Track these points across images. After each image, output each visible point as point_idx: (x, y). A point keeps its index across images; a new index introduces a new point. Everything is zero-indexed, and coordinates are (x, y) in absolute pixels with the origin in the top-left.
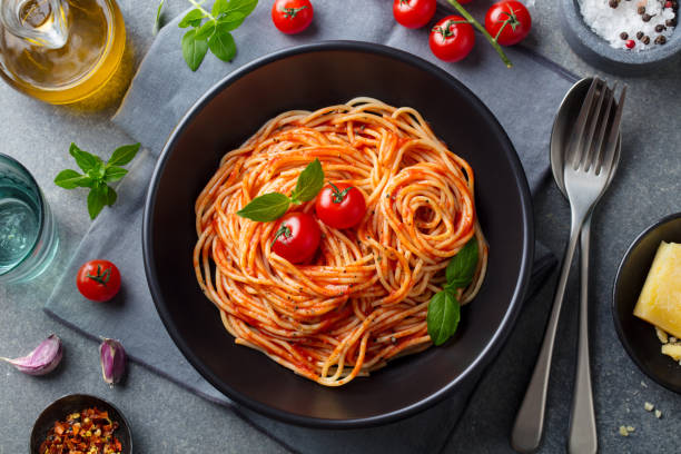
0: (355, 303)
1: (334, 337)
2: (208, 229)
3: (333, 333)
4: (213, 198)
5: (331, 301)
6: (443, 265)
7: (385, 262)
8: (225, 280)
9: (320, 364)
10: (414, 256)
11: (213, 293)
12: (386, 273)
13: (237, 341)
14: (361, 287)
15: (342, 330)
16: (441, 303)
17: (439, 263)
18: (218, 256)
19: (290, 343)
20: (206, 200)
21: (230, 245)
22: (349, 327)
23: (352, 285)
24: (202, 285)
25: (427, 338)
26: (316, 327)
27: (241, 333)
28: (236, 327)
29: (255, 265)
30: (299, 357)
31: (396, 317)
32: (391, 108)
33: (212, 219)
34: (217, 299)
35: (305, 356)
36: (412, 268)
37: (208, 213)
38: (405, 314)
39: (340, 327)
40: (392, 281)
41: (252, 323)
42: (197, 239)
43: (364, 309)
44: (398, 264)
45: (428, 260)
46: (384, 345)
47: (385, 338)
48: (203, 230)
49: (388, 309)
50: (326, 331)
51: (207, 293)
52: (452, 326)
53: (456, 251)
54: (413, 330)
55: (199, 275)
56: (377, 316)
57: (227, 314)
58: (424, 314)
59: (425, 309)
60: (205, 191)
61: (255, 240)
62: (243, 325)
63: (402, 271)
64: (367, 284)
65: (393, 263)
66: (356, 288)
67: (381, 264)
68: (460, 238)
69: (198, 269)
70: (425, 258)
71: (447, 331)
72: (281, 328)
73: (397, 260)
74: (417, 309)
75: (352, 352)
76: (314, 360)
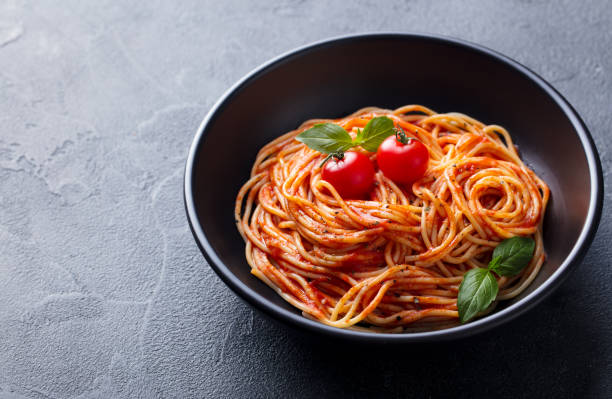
0: (389, 249)
1: (358, 279)
2: (265, 173)
3: (357, 275)
4: (278, 150)
5: (363, 232)
6: (492, 244)
7: (432, 213)
8: (262, 214)
9: (331, 309)
10: (464, 217)
11: (246, 226)
12: (430, 226)
13: (253, 271)
14: (399, 228)
15: (363, 274)
16: (479, 279)
17: (489, 238)
18: (263, 195)
19: (308, 279)
20: (271, 150)
21: (279, 184)
22: (374, 273)
23: (391, 221)
24: (237, 217)
25: (455, 313)
26: (340, 258)
27: (260, 263)
28: (257, 257)
29: (297, 190)
30: (312, 295)
31: (428, 280)
32: (482, 125)
33: (270, 168)
34: (250, 233)
35: (320, 298)
36: (458, 231)
37: (268, 162)
38: (438, 280)
39: (366, 271)
40: (434, 239)
41: (275, 256)
42: (249, 178)
43: (396, 258)
44: (446, 221)
45: (479, 229)
46: (405, 306)
47: (409, 298)
48: (258, 172)
49: (422, 268)
50: (353, 268)
51: (240, 226)
52: (484, 304)
53: (510, 235)
54: (442, 301)
55: (238, 208)
56: (407, 269)
57: (254, 246)
58: (457, 288)
59: (458, 283)
60: (272, 143)
61: (306, 169)
62: (264, 259)
63: (448, 229)
64: (407, 228)
65: (440, 218)
66: (393, 226)
67: (427, 214)
68: (519, 226)
69: (239, 204)
70: (475, 224)
71: (479, 304)
72: (303, 259)
73: (446, 216)
74: (452, 279)
75: (369, 296)
76: (328, 304)
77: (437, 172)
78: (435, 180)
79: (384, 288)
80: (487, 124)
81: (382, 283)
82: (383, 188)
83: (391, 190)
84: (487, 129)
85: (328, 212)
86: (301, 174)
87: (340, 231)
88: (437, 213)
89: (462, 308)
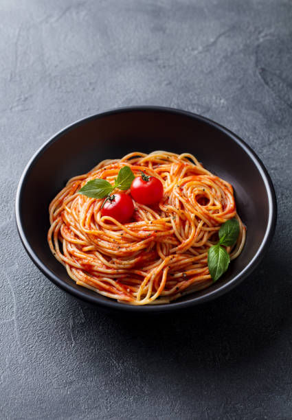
0: (158, 248)
1: (146, 271)
2: (59, 219)
3: (144, 269)
4: (61, 203)
5: (142, 242)
6: (217, 228)
7: (177, 219)
8: (69, 245)
9: (135, 294)
10: (197, 218)
11: (61, 255)
12: (179, 228)
13: (77, 283)
14: (163, 234)
15: (148, 268)
16: (217, 252)
17: (214, 226)
18: (64, 233)
19: (114, 279)
20: (57, 203)
21: (73, 224)
22: (155, 265)
23: (157, 231)
24: (53, 251)
25: (209, 276)
26: (133, 261)
27: (79, 277)
28: (76, 273)
29: (90, 226)
30: (121, 289)
31: (187, 260)
32: (177, 155)
33: (60, 214)
34: (66, 259)
35: (126, 289)
36: (196, 227)
37: (58, 211)
38: (193, 259)
39: (149, 265)
40: (183, 234)
41: (88, 270)
42: (50, 226)
43: (165, 252)
44: (187, 222)
45: (207, 221)
46: (178, 280)
47: (180, 274)
48: (54, 220)
49: (181, 254)
50: (141, 265)
51: (56, 256)
52: (225, 265)
53: (225, 220)
54: (199, 271)
55: (51, 245)
56: (174, 257)
57: (71, 266)
58: (205, 260)
59: (206, 257)
60: (56, 198)
61: (90, 211)
62: (81, 273)
63: (190, 227)
64: (167, 233)
65: (183, 222)
66: (159, 234)
67: (175, 221)
68: (226, 214)
69: (50, 242)
70: (205, 219)
71: (222, 268)
72: (108, 268)
73: (186, 219)
74: (201, 256)
75: (157, 279)
76: (131, 292)
77: (168, 192)
78: (168, 198)
79: (165, 272)
80: (180, 154)
81: (162, 270)
82: (141, 211)
83: (146, 212)
84: (180, 157)
85: (116, 235)
86: (89, 215)
87: (127, 245)
88: (180, 219)
89: (212, 272)
